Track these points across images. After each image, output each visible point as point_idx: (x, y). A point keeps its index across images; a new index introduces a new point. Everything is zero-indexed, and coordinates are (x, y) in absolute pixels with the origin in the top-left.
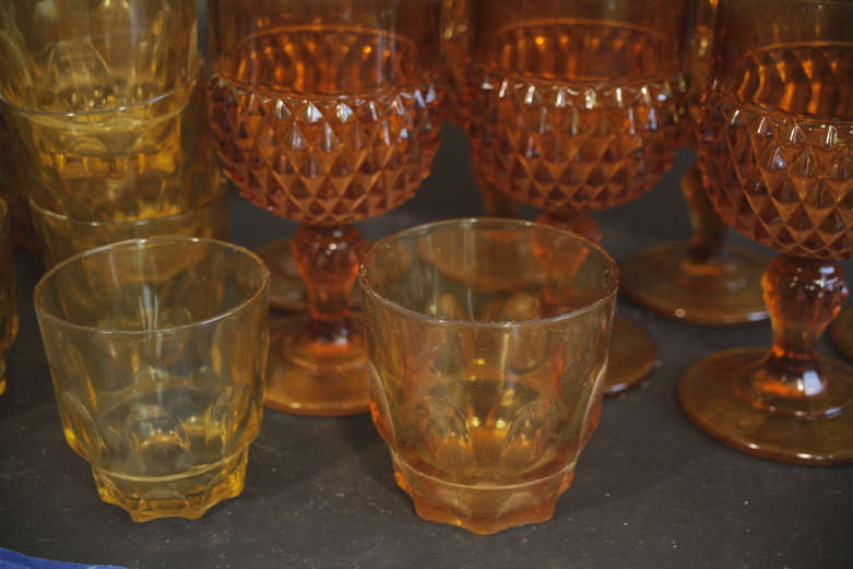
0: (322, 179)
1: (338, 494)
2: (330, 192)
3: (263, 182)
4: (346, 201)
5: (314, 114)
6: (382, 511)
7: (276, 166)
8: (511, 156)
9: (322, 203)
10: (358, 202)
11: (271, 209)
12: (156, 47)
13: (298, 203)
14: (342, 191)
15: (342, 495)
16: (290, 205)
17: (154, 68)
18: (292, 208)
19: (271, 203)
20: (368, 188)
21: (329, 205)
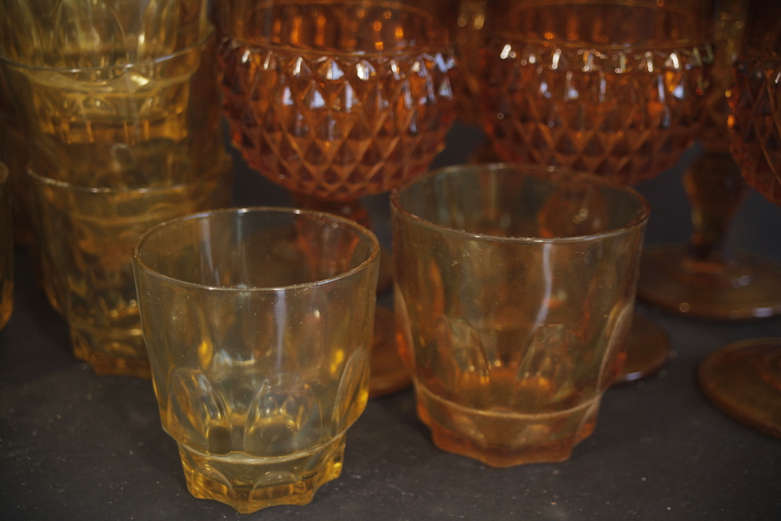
0: (338, 142)
1: (354, 476)
2: (347, 158)
3: (275, 149)
4: (363, 169)
5: (334, 73)
6: (403, 493)
7: (292, 130)
8: (532, 127)
9: (336, 169)
10: (376, 168)
11: (282, 177)
12: (165, 13)
13: (312, 169)
14: (359, 157)
15: (359, 477)
16: (303, 171)
17: (163, 35)
18: (305, 175)
19: (283, 170)
20: (386, 154)
21: (345, 171)
